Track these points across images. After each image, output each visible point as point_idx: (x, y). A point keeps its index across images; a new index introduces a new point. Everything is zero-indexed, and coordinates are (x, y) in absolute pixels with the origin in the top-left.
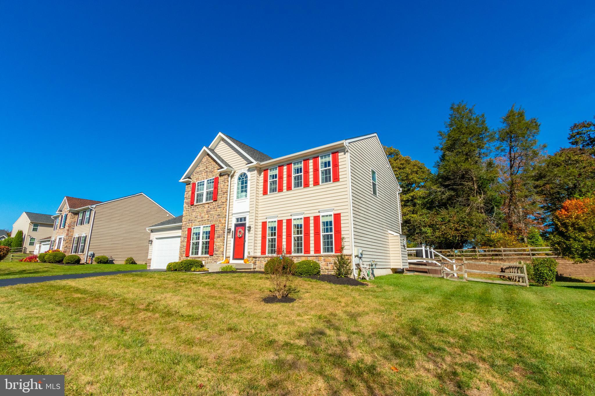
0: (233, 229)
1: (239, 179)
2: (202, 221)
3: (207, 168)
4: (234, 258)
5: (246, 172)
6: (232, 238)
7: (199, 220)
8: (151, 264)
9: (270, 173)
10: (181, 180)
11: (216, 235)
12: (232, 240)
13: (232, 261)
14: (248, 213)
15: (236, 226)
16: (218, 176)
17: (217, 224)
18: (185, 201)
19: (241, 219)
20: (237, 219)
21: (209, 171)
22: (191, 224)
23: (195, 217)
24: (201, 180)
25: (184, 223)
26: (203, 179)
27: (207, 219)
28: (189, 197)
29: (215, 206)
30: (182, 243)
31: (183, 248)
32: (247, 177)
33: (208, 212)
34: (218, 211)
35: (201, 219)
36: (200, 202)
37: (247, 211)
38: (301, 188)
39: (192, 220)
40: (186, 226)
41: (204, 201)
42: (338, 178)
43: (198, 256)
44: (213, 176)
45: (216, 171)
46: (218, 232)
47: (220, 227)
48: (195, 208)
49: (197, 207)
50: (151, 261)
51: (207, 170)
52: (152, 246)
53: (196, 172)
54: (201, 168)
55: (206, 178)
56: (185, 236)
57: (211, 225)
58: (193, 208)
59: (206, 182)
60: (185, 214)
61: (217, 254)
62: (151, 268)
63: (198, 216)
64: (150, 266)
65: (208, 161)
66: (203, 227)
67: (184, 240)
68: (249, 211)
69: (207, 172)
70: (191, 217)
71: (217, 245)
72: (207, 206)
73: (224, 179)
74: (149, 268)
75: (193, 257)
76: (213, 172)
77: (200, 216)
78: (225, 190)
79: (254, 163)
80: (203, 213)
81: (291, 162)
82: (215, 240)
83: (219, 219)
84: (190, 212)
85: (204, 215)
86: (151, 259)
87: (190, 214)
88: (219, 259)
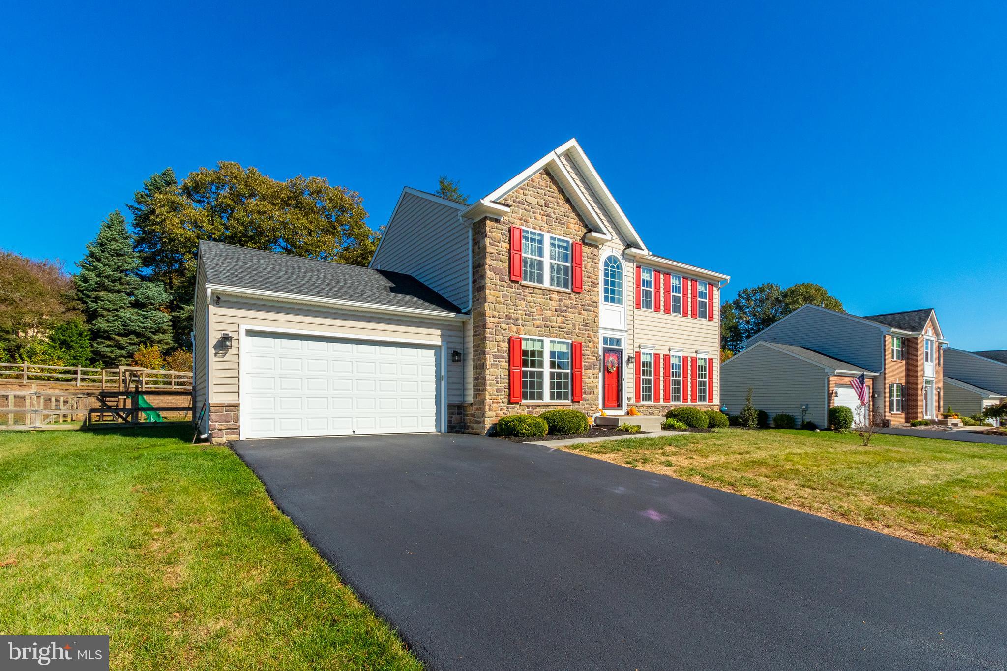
0: (601, 355)
1: (606, 264)
3: (547, 205)
4: (605, 406)
6: (600, 371)
7: (537, 323)
8: (243, 423)
9: (643, 275)
10: (487, 202)
11: (584, 364)
12: (601, 376)
14: (626, 334)
15: (605, 351)
16: (578, 240)
17: (583, 341)
18: (488, 262)
19: (612, 341)
20: (606, 340)
21: (552, 215)
22: (514, 328)
23: (524, 312)
24: (534, 228)
25: (492, 319)
26: (541, 229)
27: (558, 325)
28: (501, 256)
29: (576, 303)
30: (493, 370)
31: (495, 382)
32: (619, 267)
33: (561, 311)
34: (582, 316)
35: (541, 322)
36: (534, 282)
37: (623, 329)
38: (678, 314)
39: (517, 319)
40: (499, 328)
41: (547, 283)
42: (713, 317)
43: (544, 401)
44: (565, 234)
45: (572, 226)
46: (587, 359)
47: (589, 349)
48: (523, 291)
49: (527, 291)
50: (239, 411)
51: (549, 211)
52: (227, 358)
53: (515, 198)
54: (529, 197)
55: (547, 230)
56: (497, 354)
57: (570, 341)
58: (516, 290)
59: (547, 238)
60: (492, 297)
61: (588, 400)
62: (243, 438)
63: (535, 313)
64: (235, 430)
65: (549, 189)
66: (551, 341)
67: (497, 363)
68: (625, 330)
69: (548, 216)
70: (513, 311)
71: (587, 382)
72: (555, 296)
73: (592, 254)
74: (232, 437)
75: (529, 403)
76: (564, 224)
77: (541, 315)
78: (595, 277)
79: (645, 252)
80: (546, 310)
81: (670, 271)
82: (583, 374)
83: (586, 333)
84: (507, 296)
85: (550, 315)
86: (237, 406)
87: (509, 302)
88: (592, 409)
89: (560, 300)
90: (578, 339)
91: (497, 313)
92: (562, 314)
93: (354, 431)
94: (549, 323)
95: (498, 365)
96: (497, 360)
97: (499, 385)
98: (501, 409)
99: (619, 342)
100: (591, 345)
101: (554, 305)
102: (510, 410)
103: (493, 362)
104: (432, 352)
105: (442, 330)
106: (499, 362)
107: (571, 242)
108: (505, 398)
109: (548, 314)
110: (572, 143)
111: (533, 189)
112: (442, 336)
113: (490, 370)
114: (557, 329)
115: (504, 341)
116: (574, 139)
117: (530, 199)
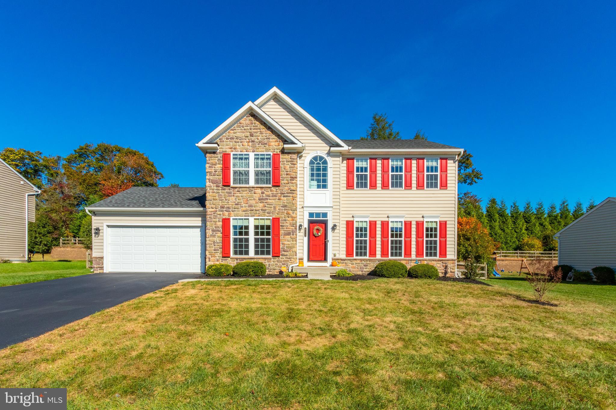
0: (306, 225)
1: (311, 163)
2: (252, 211)
3: (252, 135)
4: (309, 260)
5: (325, 156)
6: (305, 236)
7: (244, 209)
8: (105, 265)
9: (356, 164)
10: (201, 144)
11: (282, 232)
12: (306, 239)
13: (306, 264)
14: (331, 209)
15: (311, 222)
16: (278, 151)
17: (282, 217)
18: (207, 177)
19: (318, 215)
20: (311, 215)
21: (256, 140)
22: (226, 213)
23: (234, 203)
24: (241, 151)
25: (211, 210)
26: (246, 151)
27: (261, 208)
28: (217, 172)
29: (276, 193)
30: (211, 239)
31: (213, 245)
32: (325, 162)
33: (262, 199)
34: (282, 201)
35: (247, 208)
36: (243, 184)
37: (329, 206)
38: (401, 189)
39: (229, 208)
40: (216, 214)
41: (252, 183)
42: (446, 186)
43: (250, 256)
44: (267, 150)
45: (273, 144)
46: (286, 228)
47: (288, 222)
48: (233, 191)
49: (236, 190)
50: (103, 260)
51: (253, 138)
52: (99, 237)
53: (227, 137)
54: (238, 133)
55: (252, 150)
56: (215, 229)
57: (271, 218)
58: (228, 191)
59: (252, 156)
60: (211, 197)
61: (287, 255)
62: (105, 272)
63: (242, 203)
64: (102, 268)
65: (254, 125)
66: (255, 219)
67: (215, 234)
68: (331, 206)
69: (253, 141)
70: (226, 203)
71: (285, 244)
72: (259, 191)
73: (291, 159)
74: (101, 271)
75: (238, 257)
76: (266, 144)
77: (247, 203)
78: (294, 174)
79: (345, 148)
80: (251, 200)
81: (388, 156)
82: (281, 238)
83: (286, 211)
84: (221, 195)
85: (254, 203)
86: (102, 258)
87: (223, 198)
88: (290, 261)
89: (263, 193)
90: (277, 216)
91: (214, 206)
92: (265, 201)
93: (156, 271)
94: (253, 208)
95: (215, 235)
96: (215, 232)
97: (216, 247)
98: (217, 260)
99: (325, 215)
100: (290, 219)
101: (257, 196)
102: (223, 261)
103: (211, 234)
104: (199, 229)
105: (202, 217)
106: (216, 233)
107: (272, 155)
108: (220, 254)
109: (252, 202)
110: (275, 89)
111: (241, 128)
112: (202, 220)
113: (210, 238)
114: (260, 211)
115: (219, 221)
116: (275, 87)
117: (238, 135)
